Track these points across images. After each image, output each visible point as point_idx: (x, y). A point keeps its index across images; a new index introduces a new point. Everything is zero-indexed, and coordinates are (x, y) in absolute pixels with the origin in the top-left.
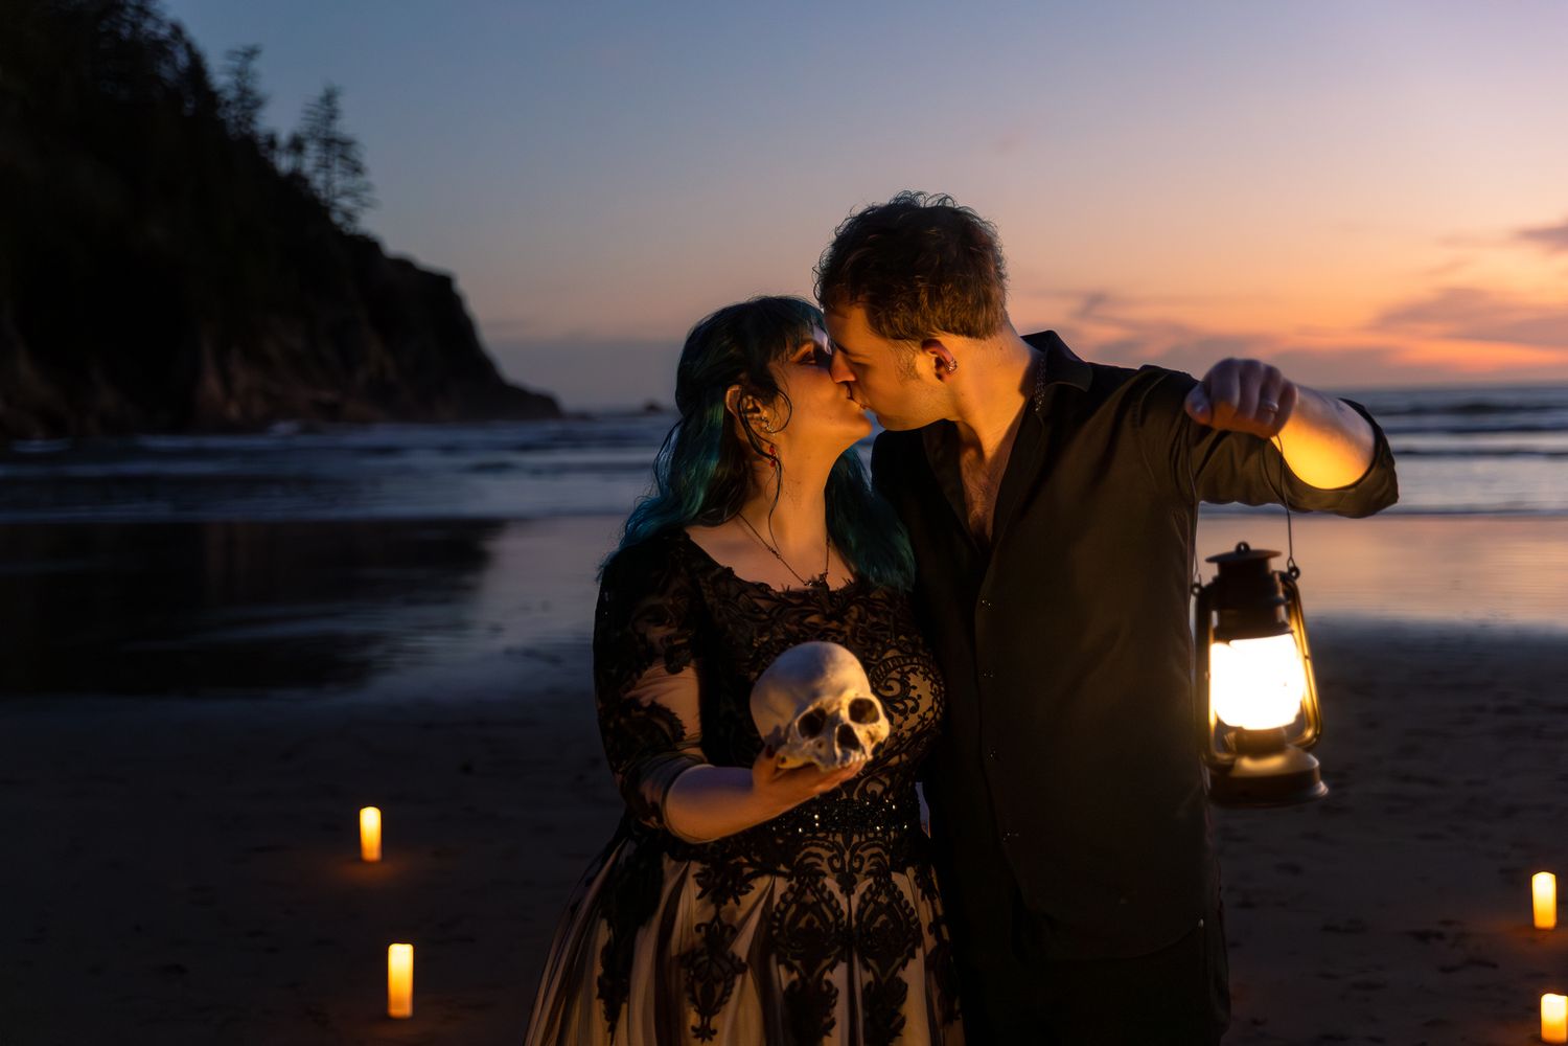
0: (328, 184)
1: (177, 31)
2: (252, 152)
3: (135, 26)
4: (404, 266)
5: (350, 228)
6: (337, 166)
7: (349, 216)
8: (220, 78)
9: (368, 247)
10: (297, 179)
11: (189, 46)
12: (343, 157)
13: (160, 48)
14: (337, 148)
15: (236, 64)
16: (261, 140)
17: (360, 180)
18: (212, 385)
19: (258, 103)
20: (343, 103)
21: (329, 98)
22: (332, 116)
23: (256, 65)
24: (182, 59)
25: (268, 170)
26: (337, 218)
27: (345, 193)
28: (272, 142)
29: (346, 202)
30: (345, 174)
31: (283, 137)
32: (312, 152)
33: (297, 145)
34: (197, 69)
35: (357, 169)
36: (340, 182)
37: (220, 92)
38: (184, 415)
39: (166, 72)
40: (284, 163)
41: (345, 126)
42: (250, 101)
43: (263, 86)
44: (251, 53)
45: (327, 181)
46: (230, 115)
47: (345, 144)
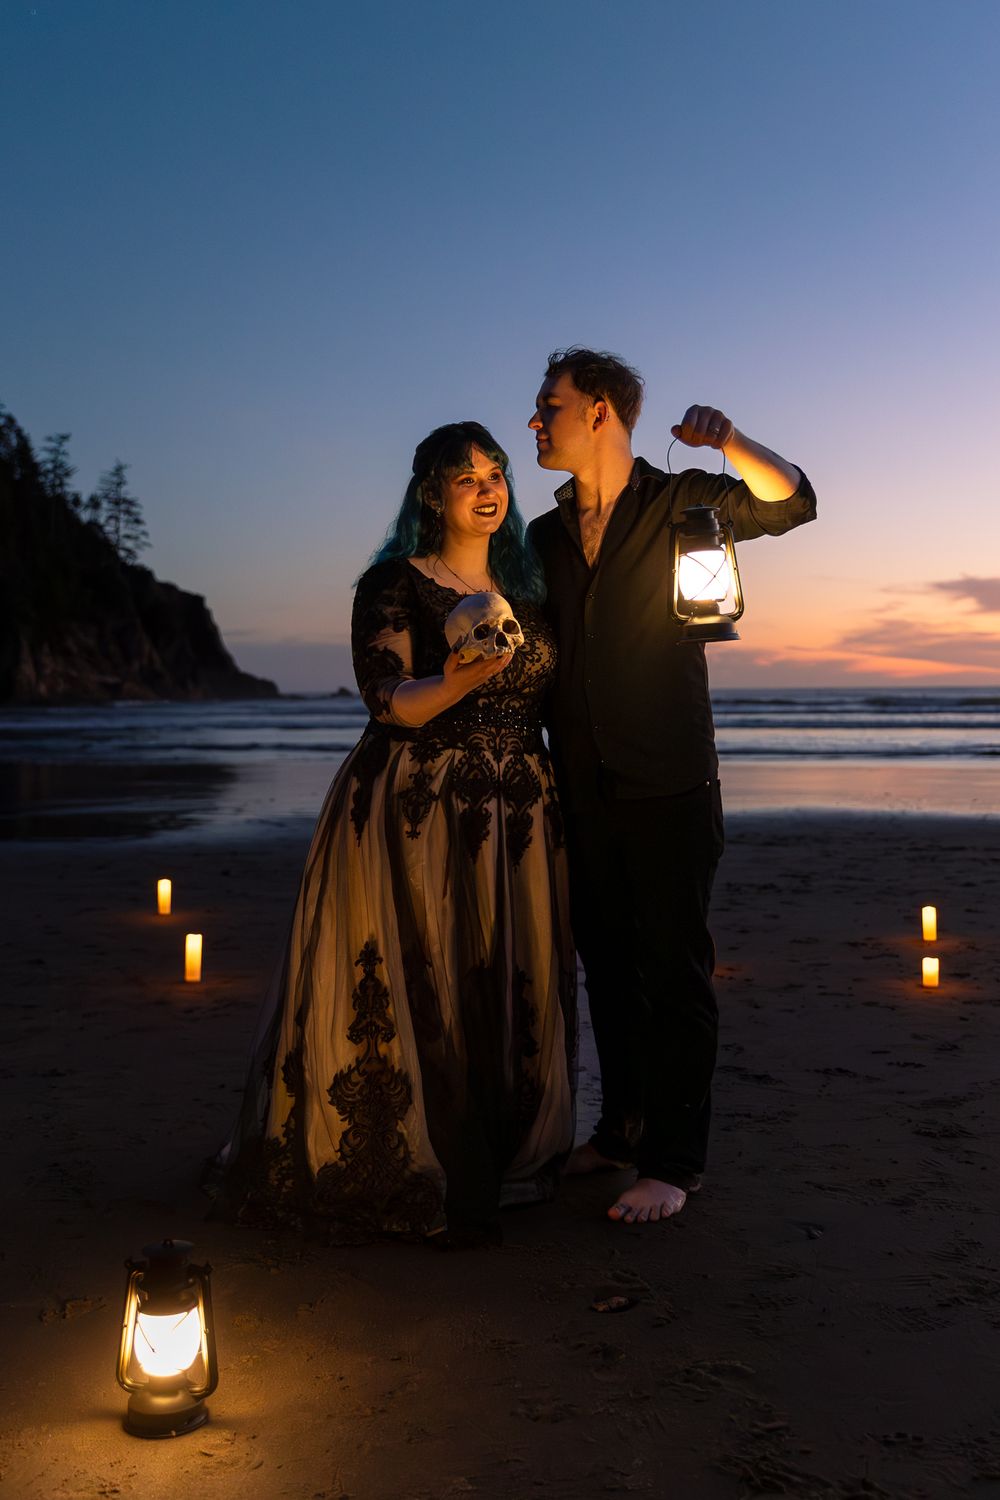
0: (117, 531)
1: (11, 421)
2: (62, 507)
4: (170, 588)
5: (130, 562)
6: (123, 517)
7: (131, 553)
8: (41, 455)
9: (145, 575)
10: (94, 525)
11: (19, 433)
12: (128, 512)
14: (124, 506)
15: (53, 445)
16: (70, 498)
17: (141, 528)
18: (28, 669)
19: (67, 474)
20: (125, 473)
21: (119, 470)
22: (120, 483)
23: (67, 446)
24: (14, 440)
25: (73, 520)
26: (122, 554)
27: (128, 537)
28: (77, 501)
29: (129, 544)
30: (130, 524)
31: (85, 498)
32: (105, 508)
33: (95, 503)
34: (24, 447)
35: (136, 520)
36: (124, 530)
37: (40, 464)
40: (85, 516)
41: (129, 491)
42: (61, 471)
43: (70, 462)
44: (64, 438)
45: (115, 529)
46: (47, 481)
47: (131, 503)
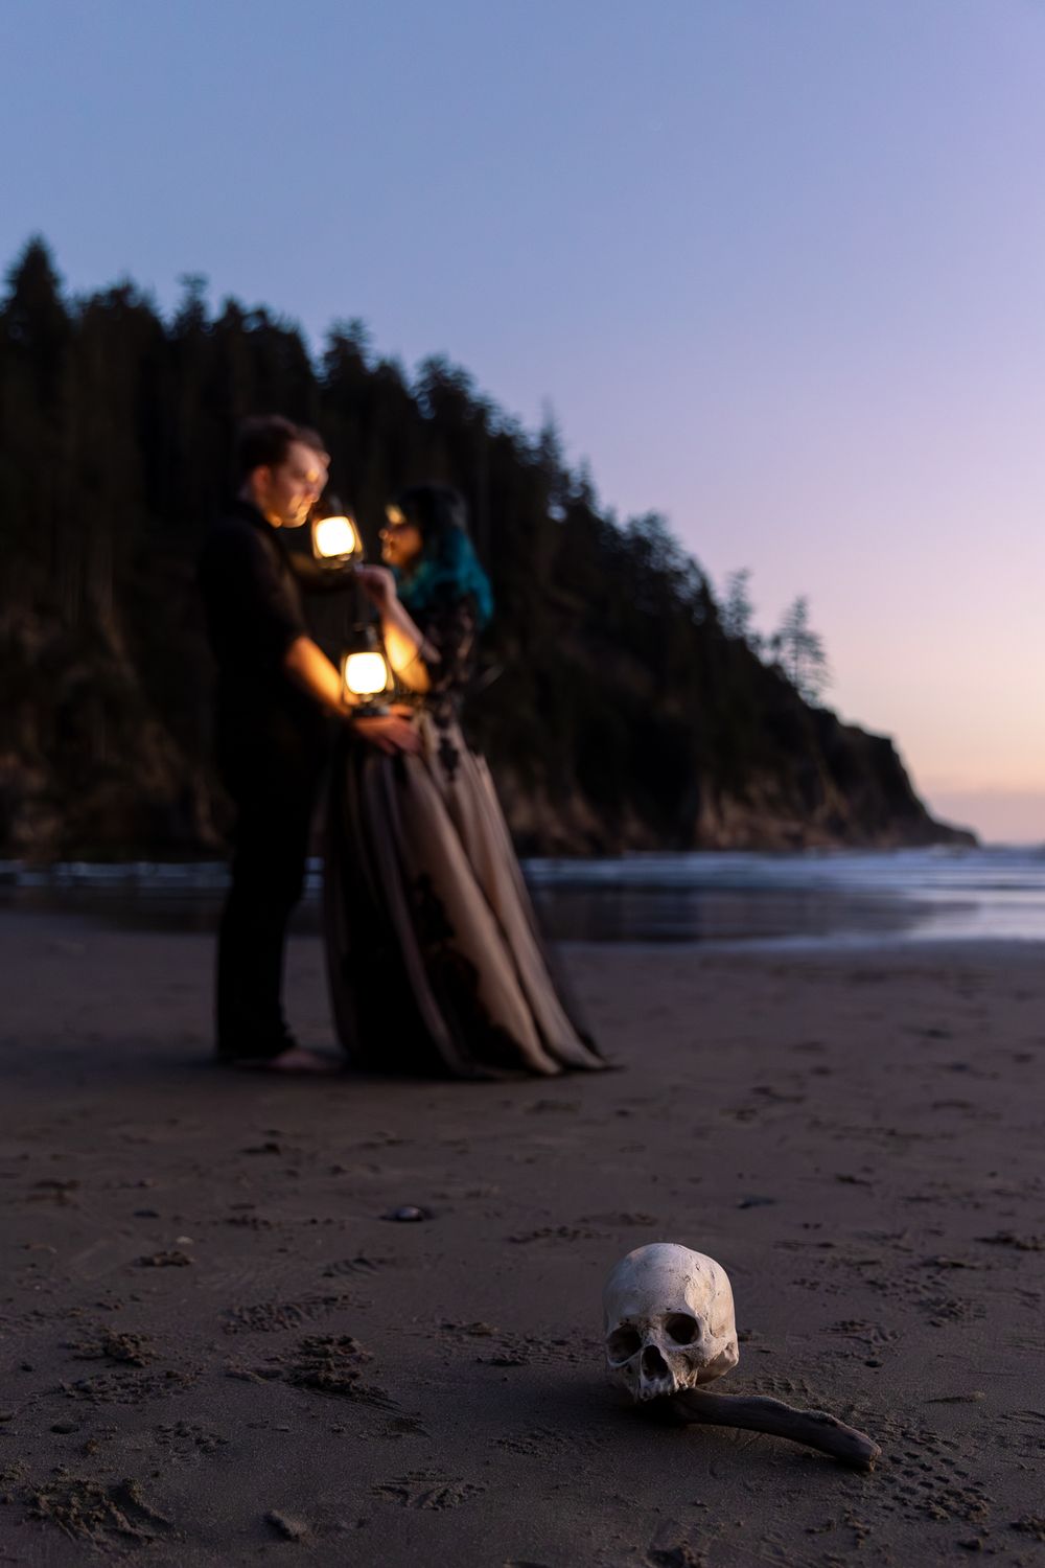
1: (693, 563)
2: (740, 650)
3: (662, 561)
4: (856, 731)
5: (813, 703)
6: (806, 656)
7: (814, 694)
8: (721, 594)
9: (826, 718)
10: (776, 668)
11: (701, 576)
12: (810, 650)
13: (679, 576)
14: (806, 642)
15: (734, 583)
16: (749, 640)
18: (708, 819)
19: (749, 612)
20: (810, 609)
21: (800, 606)
22: (802, 618)
23: (749, 584)
24: (695, 583)
25: (752, 661)
26: (803, 696)
27: (811, 676)
28: (758, 640)
29: (812, 683)
30: (811, 662)
31: (767, 636)
32: (788, 647)
33: (777, 642)
34: (704, 593)
35: (818, 656)
36: (808, 667)
37: (720, 606)
38: (687, 839)
39: (683, 592)
40: (766, 656)
41: (812, 625)
42: (742, 610)
43: (753, 599)
44: (742, 576)
45: (798, 668)
46: (727, 621)
47: (813, 639)
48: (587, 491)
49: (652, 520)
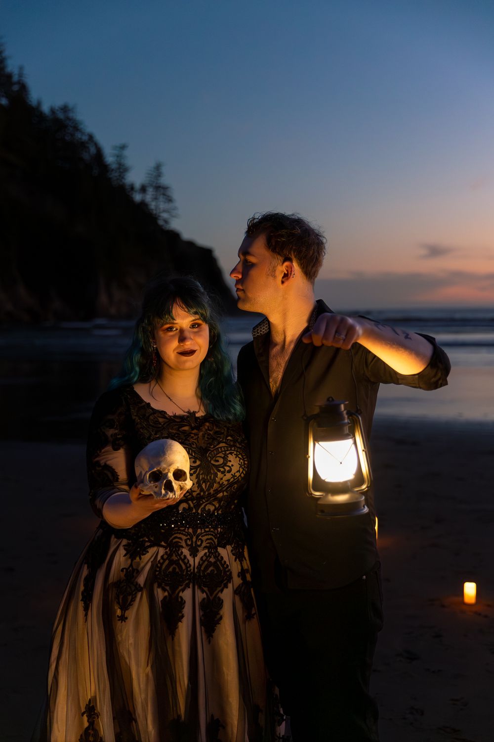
0: (157, 207)
1: (91, 137)
2: (123, 192)
3: (72, 135)
4: (191, 244)
5: (166, 227)
6: (161, 198)
7: (166, 222)
8: (110, 158)
9: (174, 236)
10: (143, 205)
11: (96, 145)
12: (164, 194)
13: (83, 145)
14: (161, 190)
15: (116, 152)
16: (127, 187)
17: (171, 205)
18: (103, 299)
19: (126, 170)
20: (164, 170)
21: (158, 167)
22: (159, 175)
23: (126, 153)
24: (93, 150)
25: (130, 201)
26: (161, 222)
27: (164, 211)
28: (132, 188)
29: (165, 215)
30: (165, 202)
31: (138, 185)
32: (150, 192)
33: (143, 189)
34: (99, 154)
35: (170, 200)
36: (162, 205)
37: (109, 165)
39: (86, 156)
40: (138, 197)
41: (165, 180)
42: (123, 169)
43: (129, 162)
44: (123, 147)
45: (157, 205)
46: (114, 175)
47: (165, 188)
48: (23, 88)
49: (65, 109)
